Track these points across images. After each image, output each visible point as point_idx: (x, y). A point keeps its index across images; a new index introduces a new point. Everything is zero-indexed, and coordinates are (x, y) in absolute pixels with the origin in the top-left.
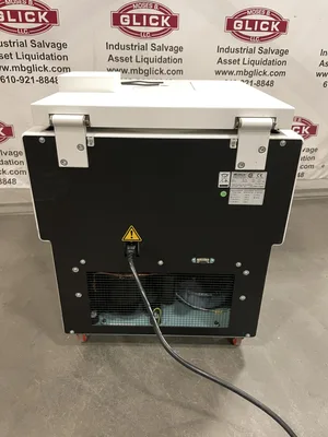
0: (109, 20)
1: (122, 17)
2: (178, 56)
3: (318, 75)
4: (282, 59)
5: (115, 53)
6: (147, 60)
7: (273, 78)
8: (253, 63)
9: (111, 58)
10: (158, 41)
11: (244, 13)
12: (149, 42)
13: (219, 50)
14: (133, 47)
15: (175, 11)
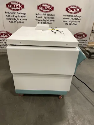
0: (5, 6)
1: (9, 5)
2: (25, 15)
3: (63, 21)
4: (53, 17)
5: (8, 14)
6: (16, 17)
7: (51, 22)
8: (45, 18)
9: (7, 16)
10: (19, 12)
11: (42, 5)
12: (17, 12)
13: (36, 14)
14: (12, 13)
15: (23, 4)
